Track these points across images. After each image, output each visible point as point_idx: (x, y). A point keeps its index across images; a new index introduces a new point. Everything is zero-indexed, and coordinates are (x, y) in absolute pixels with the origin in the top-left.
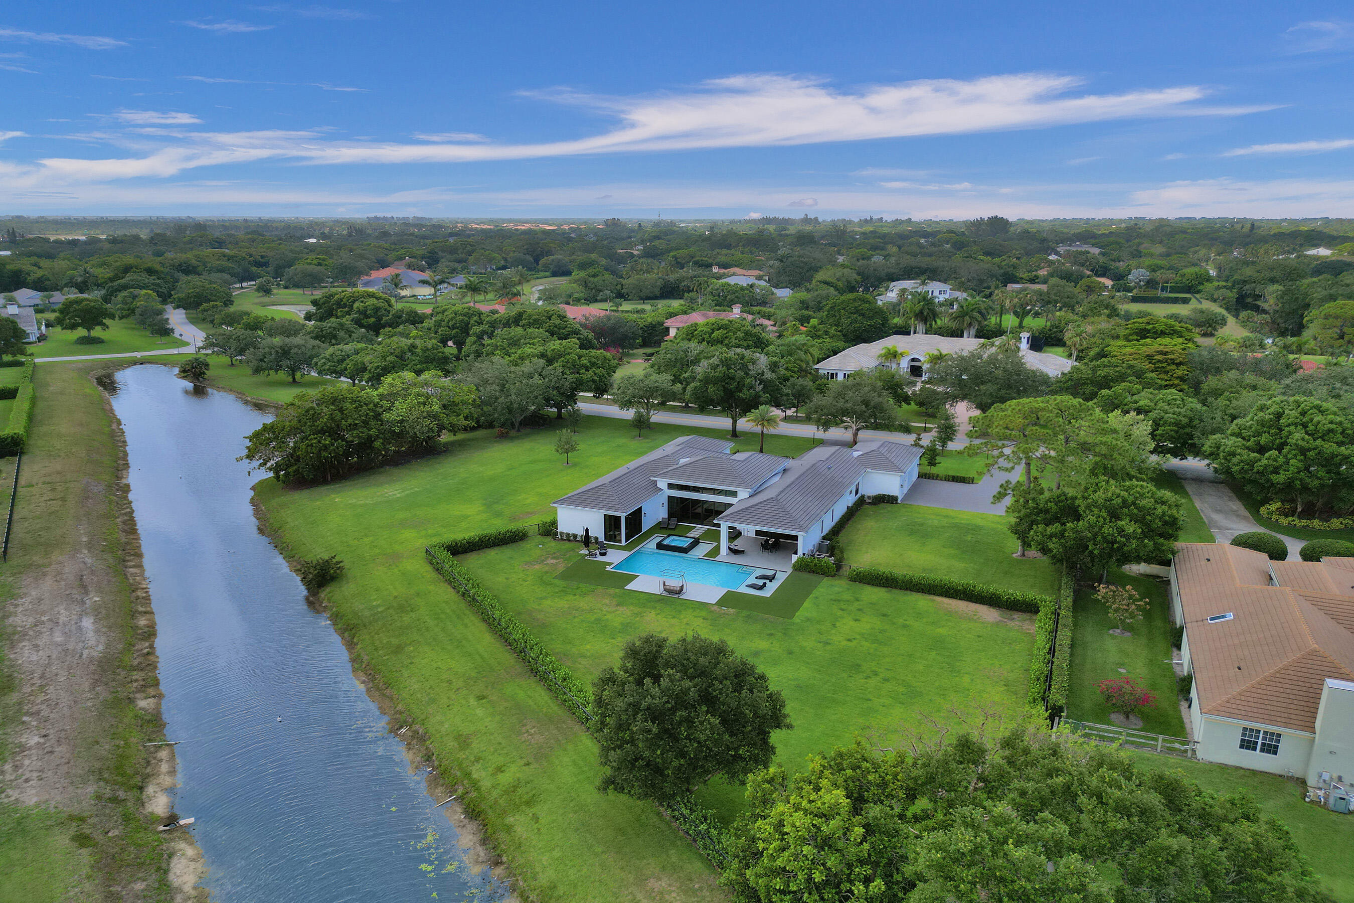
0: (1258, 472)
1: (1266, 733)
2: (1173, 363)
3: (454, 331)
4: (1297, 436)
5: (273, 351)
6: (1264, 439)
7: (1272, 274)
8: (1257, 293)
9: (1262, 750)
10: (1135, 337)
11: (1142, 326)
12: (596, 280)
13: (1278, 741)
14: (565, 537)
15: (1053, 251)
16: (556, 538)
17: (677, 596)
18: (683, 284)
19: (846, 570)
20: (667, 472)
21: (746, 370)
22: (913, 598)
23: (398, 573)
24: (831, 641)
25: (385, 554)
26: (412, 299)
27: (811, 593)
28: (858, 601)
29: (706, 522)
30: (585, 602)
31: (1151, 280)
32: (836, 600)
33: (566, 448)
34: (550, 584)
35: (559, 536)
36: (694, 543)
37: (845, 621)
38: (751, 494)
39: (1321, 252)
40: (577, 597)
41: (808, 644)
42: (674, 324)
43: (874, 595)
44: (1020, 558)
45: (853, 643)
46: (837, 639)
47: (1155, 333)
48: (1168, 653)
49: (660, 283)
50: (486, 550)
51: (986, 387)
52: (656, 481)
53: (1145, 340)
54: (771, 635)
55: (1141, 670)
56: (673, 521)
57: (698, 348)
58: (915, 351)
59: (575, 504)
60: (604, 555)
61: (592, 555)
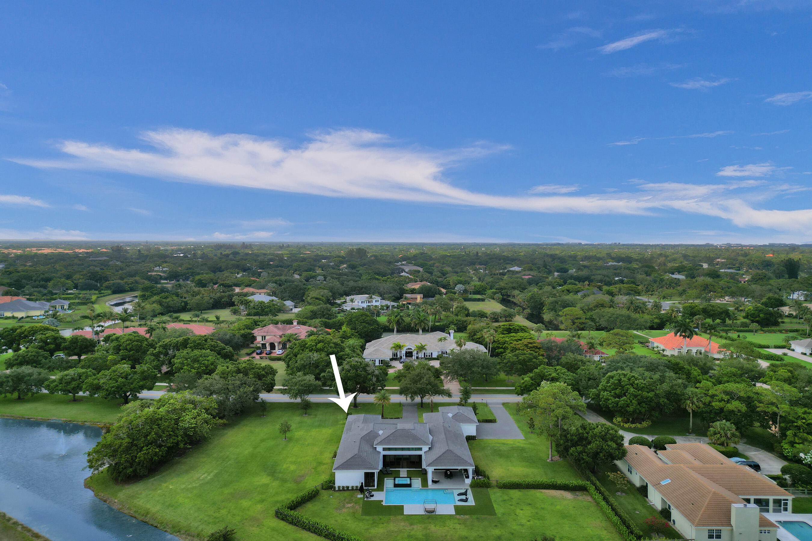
0: (621, 407)
1: (716, 530)
2: (537, 348)
3: (131, 352)
4: (631, 390)
5: (10, 379)
6: (617, 391)
7: (511, 285)
8: (508, 294)
9: (716, 538)
10: (506, 332)
11: (508, 327)
12: (167, 300)
13: (720, 533)
14: (341, 489)
15: (403, 271)
16: (335, 490)
17: (434, 514)
18: (223, 300)
19: (494, 483)
20: (381, 441)
21: (366, 371)
22: (532, 492)
23: (268, 530)
24: (522, 524)
25: (246, 519)
26: (28, 319)
27: (490, 499)
28: (512, 499)
29: (401, 466)
30: (392, 527)
31: (465, 290)
32: (504, 501)
33: (285, 429)
34: (364, 520)
35: (337, 489)
36: (411, 479)
37: (518, 511)
38: (429, 448)
39: (516, 269)
40: (385, 524)
41: (515, 527)
42: (260, 334)
43: (515, 493)
44: (551, 462)
45: (531, 523)
46: (524, 521)
47: (515, 330)
48: (645, 500)
49: (211, 301)
50: (304, 505)
51: (476, 369)
52: (376, 448)
53: (512, 334)
54: (496, 526)
55: (644, 511)
56: (388, 469)
57: (316, 356)
58: (408, 344)
59: (347, 467)
60: (373, 496)
61: (367, 497)
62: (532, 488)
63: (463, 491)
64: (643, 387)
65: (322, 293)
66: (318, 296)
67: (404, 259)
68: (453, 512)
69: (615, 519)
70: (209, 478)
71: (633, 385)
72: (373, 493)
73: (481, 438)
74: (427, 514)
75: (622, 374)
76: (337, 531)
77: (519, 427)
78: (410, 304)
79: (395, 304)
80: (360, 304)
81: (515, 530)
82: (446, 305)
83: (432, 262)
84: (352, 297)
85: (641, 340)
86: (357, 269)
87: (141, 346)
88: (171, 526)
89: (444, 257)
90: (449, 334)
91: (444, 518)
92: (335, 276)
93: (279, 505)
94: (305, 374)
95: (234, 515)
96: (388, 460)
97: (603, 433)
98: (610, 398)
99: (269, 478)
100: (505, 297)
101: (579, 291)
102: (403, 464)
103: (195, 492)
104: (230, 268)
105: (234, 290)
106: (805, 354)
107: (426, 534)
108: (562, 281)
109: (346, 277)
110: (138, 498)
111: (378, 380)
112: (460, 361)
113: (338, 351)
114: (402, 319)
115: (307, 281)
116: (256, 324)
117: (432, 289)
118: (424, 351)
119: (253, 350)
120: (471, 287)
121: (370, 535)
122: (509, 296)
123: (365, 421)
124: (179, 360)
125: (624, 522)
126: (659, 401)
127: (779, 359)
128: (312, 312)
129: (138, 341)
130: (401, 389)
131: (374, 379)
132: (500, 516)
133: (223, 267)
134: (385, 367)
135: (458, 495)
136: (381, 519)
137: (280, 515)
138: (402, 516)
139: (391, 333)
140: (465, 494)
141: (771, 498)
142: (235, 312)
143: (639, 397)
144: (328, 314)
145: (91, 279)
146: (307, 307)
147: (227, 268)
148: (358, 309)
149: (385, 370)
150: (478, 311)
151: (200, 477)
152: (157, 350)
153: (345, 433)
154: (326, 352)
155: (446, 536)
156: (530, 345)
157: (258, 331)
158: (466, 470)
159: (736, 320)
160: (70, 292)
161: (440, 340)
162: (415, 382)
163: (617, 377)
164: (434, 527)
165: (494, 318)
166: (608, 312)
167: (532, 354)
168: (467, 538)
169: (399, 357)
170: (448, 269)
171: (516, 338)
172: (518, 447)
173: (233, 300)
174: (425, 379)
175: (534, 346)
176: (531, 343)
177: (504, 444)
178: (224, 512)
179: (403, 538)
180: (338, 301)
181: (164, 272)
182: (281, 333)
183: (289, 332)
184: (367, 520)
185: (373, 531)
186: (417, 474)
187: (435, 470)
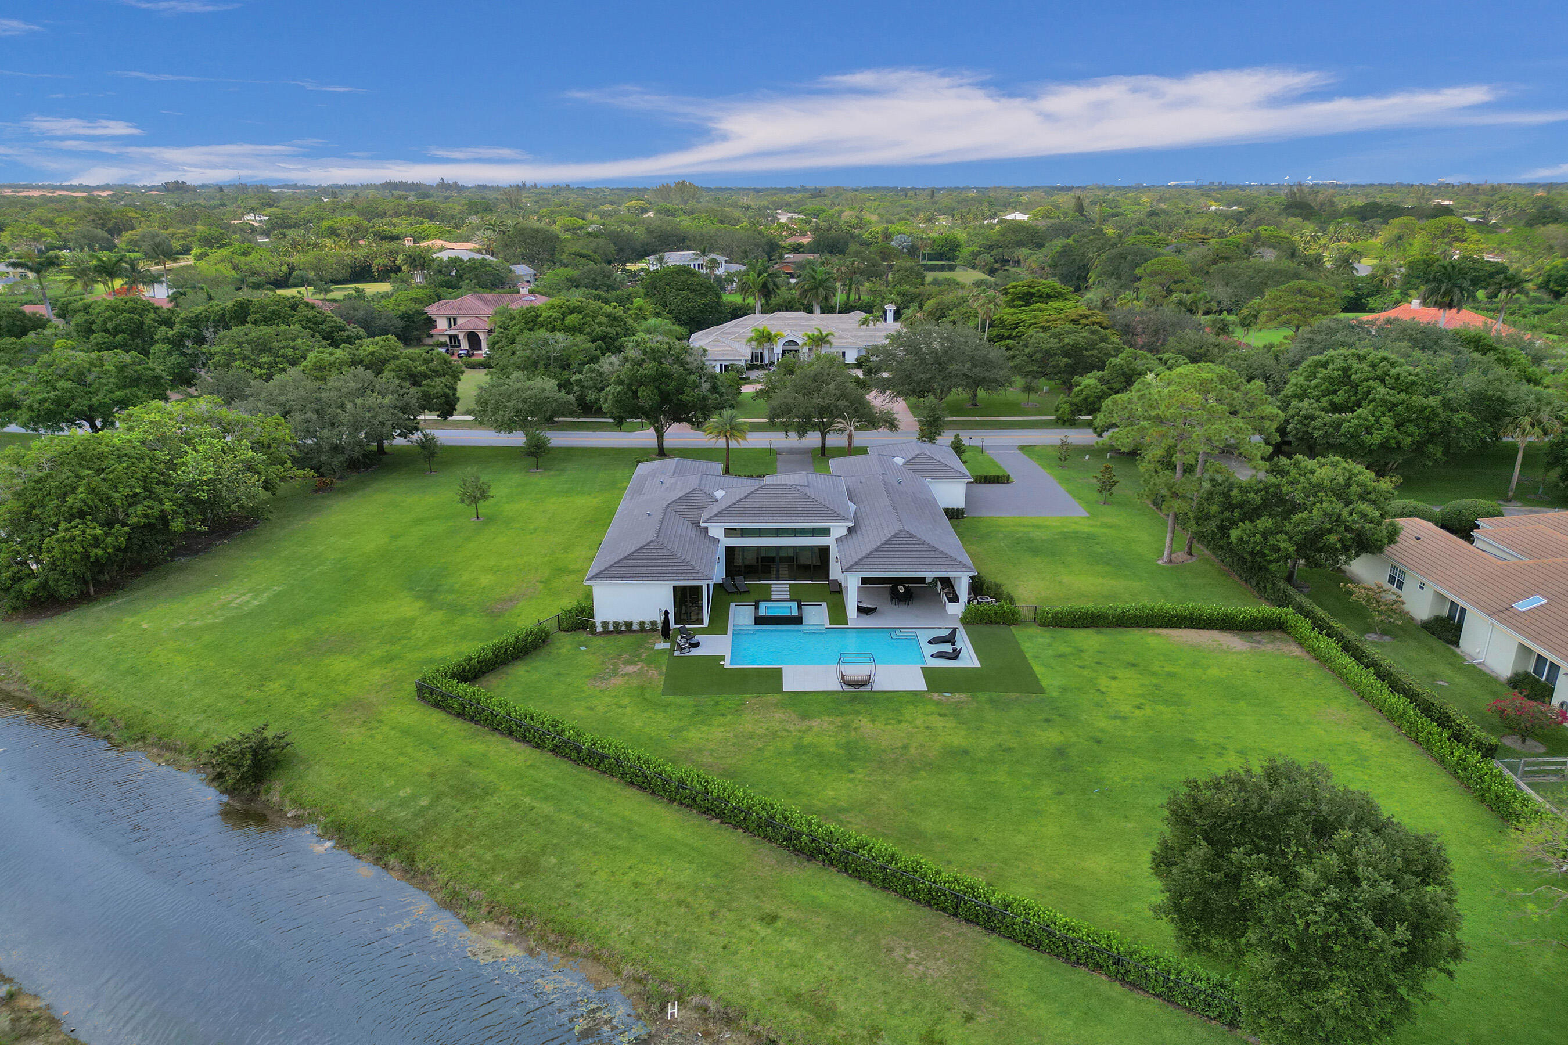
0: (1347, 433)
4: (1379, 390)
6: (1340, 397)
10: (1020, 303)
11: (1025, 290)
14: (611, 628)
16: (593, 632)
17: (867, 688)
19: (1026, 614)
20: (719, 513)
22: (1134, 636)
23: (393, 732)
24: (1123, 714)
25: (335, 706)
27: (1022, 652)
28: (1082, 651)
29: (773, 576)
30: (750, 723)
32: (1060, 656)
33: (476, 495)
34: (668, 705)
35: (600, 629)
36: (800, 607)
37: (1103, 682)
38: (849, 529)
40: (729, 717)
41: (1103, 723)
42: (442, 312)
43: (1089, 640)
44: (1169, 565)
45: (1148, 711)
46: (1126, 709)
47: (1041, 296)
48: (1454, 653)
49: (349, 262)
50: (505, 669)
51: (957, 367)
52: (706, 528)
53: (1036, 305)
54: (1047, 720)
55: (1460, 679)
56: (739, 581)
57: (561, 340)
58: (788, 332)
59: (624, 577)
60: (697, 645)
61: (681, 649)
62: (1131, 626)
63: (945, 633)
64: (1413, 383)
65: (593, 246)
66: (584, 251)
68: (920, 685)
69: (1397, 701)
70: (256, 603)
71: (1383, 381)
72: (698, 638)
73: (976, 515)
74: (847, 688)
75: (1353, 355)
76: (588, 737)
77: (1069, 492)
81: (1102, 730)
82: (874, 265)
84: (665, 254)
87: (142, 323)
88: (122, 723)
91: (896, 700)
93: (428, 670)
94: (532, 376)
95: (304, 694)
96: (739, 562)
98: (1318, 413)
99: (420, 604)
102: (778, 571)
103: (207, 638)
105: (402, 244)
107: (848, 743)
110: (53, 652)
113: (617, 334)
118: (825, 348)
121: (687, 746)
123: (680, 473)
125: (1427, 709)
126: (1452, 419)
129: (132, 311)
130: (773, 420)
132: (1055, 694)
134: (733, 377)
135: (930, 642)
136: (717, 703)
137: (428, 695)
138: (778, 696)
139: (747, 316)
140: (950, 639)
143: (1400, 407)
149: (734, 383)
151: (230, 602)
153: (628, 498)
154: (588, 334)
155: (905, 747)
157: (438, 306)
158: (948, 582)
161: (865, 322)
162: (808, 392)
163: (1339, 363)
164: (870, 725)
166: (1248, 267)
167: (1097, 331)
168: (966, 752)
169: (766, 362)
171: (1047, 310)
172: (1077, 532)
174: (832, 390)
175: (1093, 323)
176: (1087, 317)
177: (1038, 527)
178: (276, 686)
179: (780, 754)
182: (491, 311)
183: (515, 307)
184: (679, 707)
185: (695, 735)
186: (816, 596)
187: (865, 581)
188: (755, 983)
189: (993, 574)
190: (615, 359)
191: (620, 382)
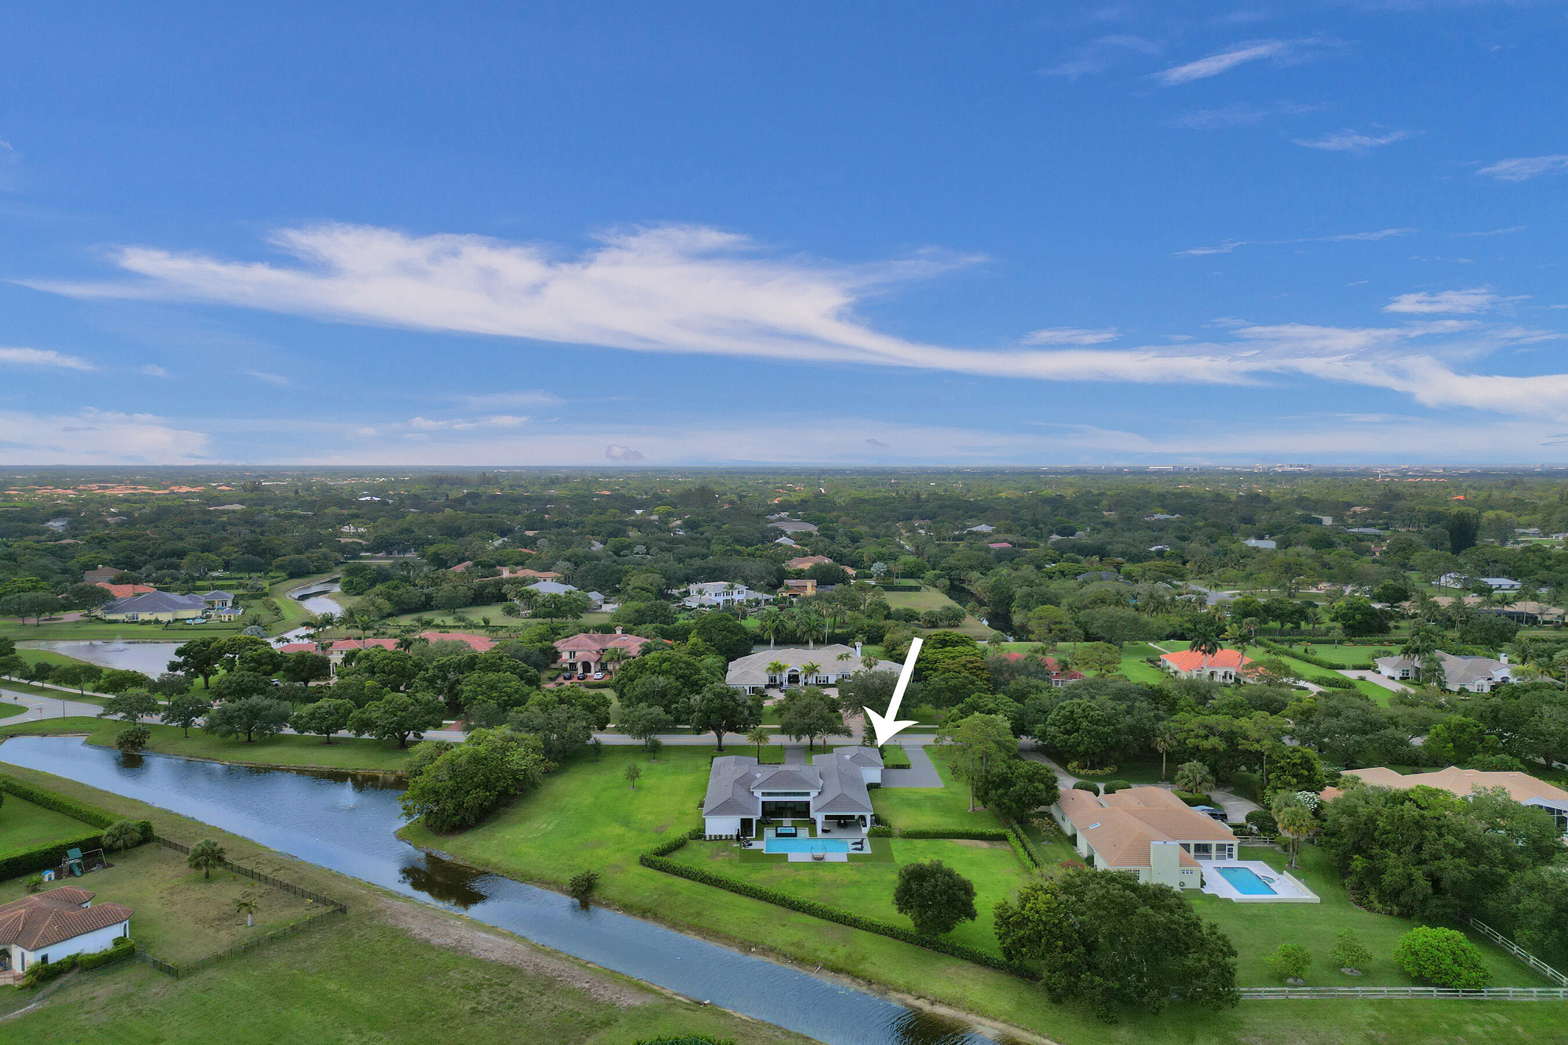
0: (1067, 746)
2: (980, 669)
4: (1085, 724)
6: (1068, 726)
7: (969, 563)
8: (962, 578)
10: (939, 646)
12: (399, 592)
14: (713, 838)
15: (782, 533)
16: (705, 840)
17: (823, 861)
18: (487, 591)
19: (897, 832)
20: (759, 785)
21: (735, 700)
22: (942, 841)
23: (636, 876)
25: (606, 866)
26: (179, 624)
27: (890, 847)
28: (917, 846)
29: (784, 815)
30: (775, 872)
31: (888, 571)
32: (907, 849)
33: (633, 775)
34: (743, 866)
35: (708, 839)
36: (796, 828)
37: (922, 858)
38: (819, 793)
39: (984, 528)
40: (767, 871)
42: (566, 648)
43: (921, 843)
44: (972, 812)
47: (952, 642)
48: (1071, 849)
49: (470, 593)
50: (674, 852)
52: (753, 793)
53: (948, 649)
54: (893, 872)
55: (1067, 858)
56: (768, 818)
57: (662, 681)
58: (792, 664)
59: (718, 813)
60: (751, 845)
61: (744, 846)
62: (941, 838)
63: (859, 840)
64: (1099, 720)
65: (650, 580)
66: (645, 585)
67: (783, 507)
68: (845, 860)
70: (550, 828)
71: (1087, 718)
72: (751, 842)
73: (886, 786)
74: (814, 861)
75: (1078, 703)
76: (714, 874)
77: (939, 774)
78: (795, 596)
79: (771, 597)
80: (713, 597)
82: (853, 600)
83: (835, 514)
84: (700, 585)
85: (1151, 657)
86: (701, 529)
89: (858, 502)
90: (855, 647)
91: (833, 865)
92: (664, 544)
93: (642, 854)
94: (649, 707)
95: (592, 863)
96: (768, 809)
97: (1030, 773)
98: (1058, 735)
99: (623, 828)
100: (957, 583)
101: (1080, 573)
102: (786, 813)
103: (538, 842)
104: (478, 530)
105: (500, 573)
106: (1393, 678)
107: (814, 879)
108: (1057, 553)
109: (683, 546)
111: (751, 714)
112: (866, 687)
113: (690, 673)
114: (783, 626)
115: (618, 554)
116: (555, 632)
117: (831, 570)
118: (816, 674)
119: (557, 672)
120: (898, 567)
122: (963, 581)
123: (736, 763)
124: (468, 688)
126: (1121, 739)
127: (1347, 686)
128: (637, 611)
130: (783, 725)
131: (746, 712)
132: (899, 863)
133: (464, 528)
134: (758, 696)
135: (852, 844)
136: (762, 866)
137: (645, 862)
138: (786, 864)
139: (765, 647)
140: (861, 843)
141: (1214, 843)
142: (510, 612)
143: (1093, 733)
144: (663, 615)
145: (248, 553)
146: (629, 604)
147: (471, 530)
148: (711, 607)
149: (759, 701)
150: (905, 609)
151: (539, 827)
152: (430, 672)
153: (713, 777)
155: (835, 880)
156: (969, 665)
157: (563, 643)
158: (863, 818)
159: (1319, 623)
160: (215, 574)
161: (841, 657)
162: (802, 715)
163: (1070, 708)
164: (823, 873)
165: (930, 621)
166: (1104, 613)
167: (969, 677)
168: (858, 882)
169: (778, 682)
170: (863, 529)
171: (952, 655)
172: (934, 796)
173: (503, 591)
174: (815, 712)
175: (975, 667)
176: (972, 662)
177: (916, 793)
178: (579, 860)
179: (786, 883)
180: (675, 592)
181: (361, 536)
182: (598, 647)
183: (610, 645)
184: (747, 867)
185: (754, 876)
186: (804, 824)
187: (827, 817)
188: (779, 941)
189: (883, 815)
190: (698, 697)
191: (700, 711)
